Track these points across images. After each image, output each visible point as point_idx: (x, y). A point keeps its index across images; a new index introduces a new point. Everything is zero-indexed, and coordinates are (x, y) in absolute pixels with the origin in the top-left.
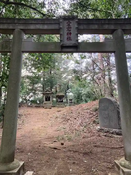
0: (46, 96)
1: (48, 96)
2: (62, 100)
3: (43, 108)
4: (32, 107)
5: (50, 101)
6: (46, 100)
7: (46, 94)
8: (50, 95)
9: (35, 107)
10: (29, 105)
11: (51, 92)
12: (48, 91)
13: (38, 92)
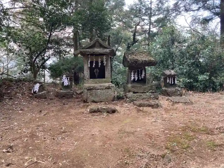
0: (91, 63)
1: (97, 63)
2: (143, 75)
3: (82, 104)
4: (44, 97)
5: (104, 77)
6: (92, 76)
7: (92, 54)
8: (105, 57)
9: (57, 96)
10: (35, 92)
11: (108, 50)
12: (97, 44)
13: (66, 47)
